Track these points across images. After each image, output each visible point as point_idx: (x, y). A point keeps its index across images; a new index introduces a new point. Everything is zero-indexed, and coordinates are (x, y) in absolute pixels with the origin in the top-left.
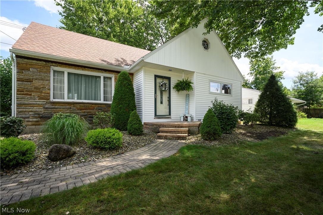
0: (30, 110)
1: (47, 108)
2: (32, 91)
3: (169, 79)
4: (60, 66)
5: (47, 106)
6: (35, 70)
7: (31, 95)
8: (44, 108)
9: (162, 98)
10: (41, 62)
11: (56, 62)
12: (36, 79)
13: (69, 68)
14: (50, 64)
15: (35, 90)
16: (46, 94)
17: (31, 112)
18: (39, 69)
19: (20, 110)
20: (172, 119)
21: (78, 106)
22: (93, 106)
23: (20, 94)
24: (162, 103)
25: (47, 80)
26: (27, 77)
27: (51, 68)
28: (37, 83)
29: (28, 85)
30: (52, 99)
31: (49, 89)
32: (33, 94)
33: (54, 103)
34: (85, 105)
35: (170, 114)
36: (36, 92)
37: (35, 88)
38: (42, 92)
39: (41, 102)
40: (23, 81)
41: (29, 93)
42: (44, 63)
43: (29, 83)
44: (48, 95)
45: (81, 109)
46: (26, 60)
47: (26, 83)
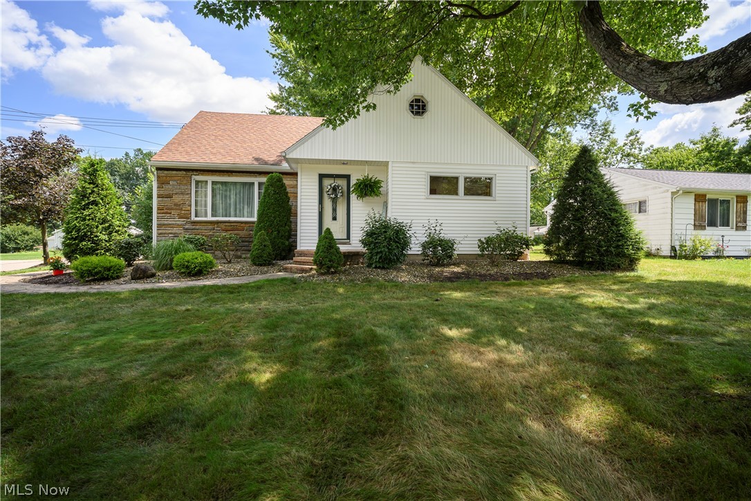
0: (170, 231)
1: (186, 229)
2: (172, 209)
3: (348, 177)
4: (202, 175)
5: (187, 227)
6: (175, 183)
7: (170, 213)
8: (184, 229)
9: (334, 210)
10: (180, 173)
11: (196, 170)
12: (176, 194)
13: (212, 175)
14: (190, 173)
15: (175, 207)
16: (186, 212)
17: (171, 234)
18: (178, 182)
19: (160, 231)
20: (353, 245)
21: (223, 226)
22: (242, 225)
23: (160, 213)
24: (334, 219)
25: (188, 194)
26: (167, 193)
27: (192, 179)
28: (177, 199)
29: (167, 201)
30: (193, 218)
31: (190, 206)
32: (173, 212)
33: (194, 222)
34: (232, 224)
35: (348, 237)
36: (176, 209)
37: (175, 205)
38: (181, 209)
39: (181, 221)
40: (163, 197)
41: (169, 211)
42: (185, 173)
43: (169, 199)
44: (187, 212)
45: (227, 231)
46: (166, 172)
47: (166, 199)
